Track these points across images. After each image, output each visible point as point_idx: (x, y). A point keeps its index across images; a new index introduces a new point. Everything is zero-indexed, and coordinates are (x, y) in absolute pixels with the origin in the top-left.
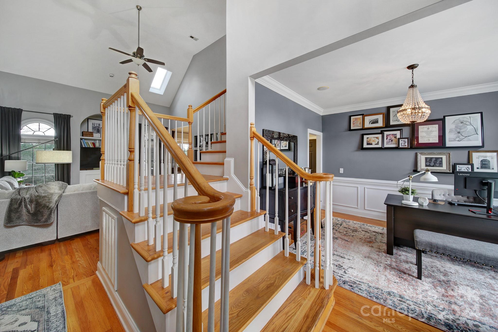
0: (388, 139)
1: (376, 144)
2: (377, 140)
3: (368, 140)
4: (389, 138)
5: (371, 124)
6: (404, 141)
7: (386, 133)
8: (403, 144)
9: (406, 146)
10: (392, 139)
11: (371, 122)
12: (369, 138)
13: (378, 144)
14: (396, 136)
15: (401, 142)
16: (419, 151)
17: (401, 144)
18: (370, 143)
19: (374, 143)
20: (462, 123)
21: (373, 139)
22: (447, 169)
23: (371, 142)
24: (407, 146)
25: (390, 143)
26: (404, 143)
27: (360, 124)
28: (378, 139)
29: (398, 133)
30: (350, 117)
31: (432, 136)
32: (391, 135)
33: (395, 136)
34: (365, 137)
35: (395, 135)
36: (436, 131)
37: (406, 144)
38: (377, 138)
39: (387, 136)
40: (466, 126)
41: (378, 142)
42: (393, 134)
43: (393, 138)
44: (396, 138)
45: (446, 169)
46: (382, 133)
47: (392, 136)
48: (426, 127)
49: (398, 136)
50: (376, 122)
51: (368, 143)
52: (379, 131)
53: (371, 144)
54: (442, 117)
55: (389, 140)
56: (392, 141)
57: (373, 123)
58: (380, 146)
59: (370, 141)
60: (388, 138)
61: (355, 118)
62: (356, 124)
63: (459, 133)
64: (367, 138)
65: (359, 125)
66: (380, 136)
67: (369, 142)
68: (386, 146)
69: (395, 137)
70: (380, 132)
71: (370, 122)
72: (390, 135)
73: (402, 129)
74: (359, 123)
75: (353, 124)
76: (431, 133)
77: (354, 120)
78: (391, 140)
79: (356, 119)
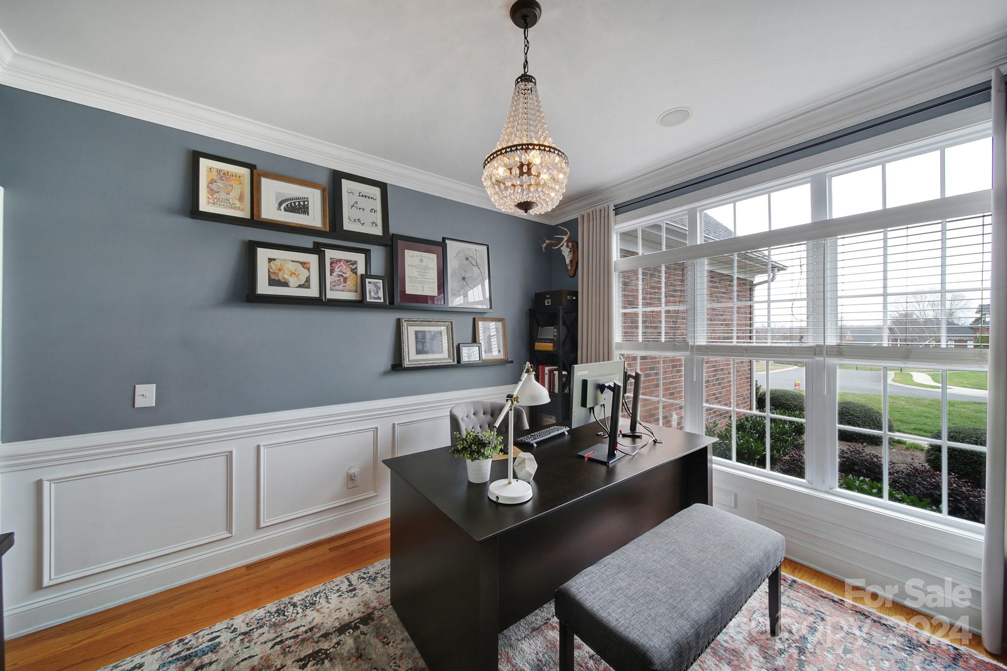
0: (335, 274)
1: (300, 286)
2: (304, 274)
3: (274, 267)
4: (337, 271)
5: (285, 210)
6: (375, 285)
7: (330, 254)
8: (372, 294)
9: (380, 298)
10: (345, 275)
11: (284, 205)
12: (277, 263)
13: (306, 285)
14: (356, 268)
15: (368, 287)
16: (404, 316)
17: (370, 292)
18: (280, 278)
19: (293, 281)
20: (467, 259)
21: (291, 267)
22: (449, 357)
23: (286, 276)
24: (382, 301)
25: (341, 287)
26: (375, 291)
27: (241, 198)
28: (309, 269)
29: (360, 258)
30: (195, 157)
31: (429, 280)
32: (342, 263)
33: (353, 267)
34: (263, 254)
35: (353, 264)
36: (434, 269)
37: (381, 294)
38: (303, 264)
39: (331, 265)
40: (472, 266)
41: (308, 280)
42: (347, 261)
43: (349, 274)
44: (356, 273)
45: (447, 356)
46: (318, 250)
47: (344, 267)
48: (417, 256)
49: (361, 270)
50: (301, 207)
51: (273, 277)
52: (308, 241)
53: (285, 284)
54: (441, 240)
55: (339, 276)
56: (345, 280)
57: (291, 209)
58: (313, 292)
59: (281, 274)
60: (336, 269)
61: (219, 171)
62: (222, 195)
63: (464, 279)
64: (270, 260)
65: (238, 204)
66: (313, 259)
67: (277, 274)
68: (331, 295)
69: (354, 271)
70: (310, 245)
71: (280, 204)
72: (340, 260)
73: (369, 251)
74: (235, 193)
75: (212, 192)
76: (426, 271)
77: (214, 176)
78: (342, 279)
79: (224, 175)
